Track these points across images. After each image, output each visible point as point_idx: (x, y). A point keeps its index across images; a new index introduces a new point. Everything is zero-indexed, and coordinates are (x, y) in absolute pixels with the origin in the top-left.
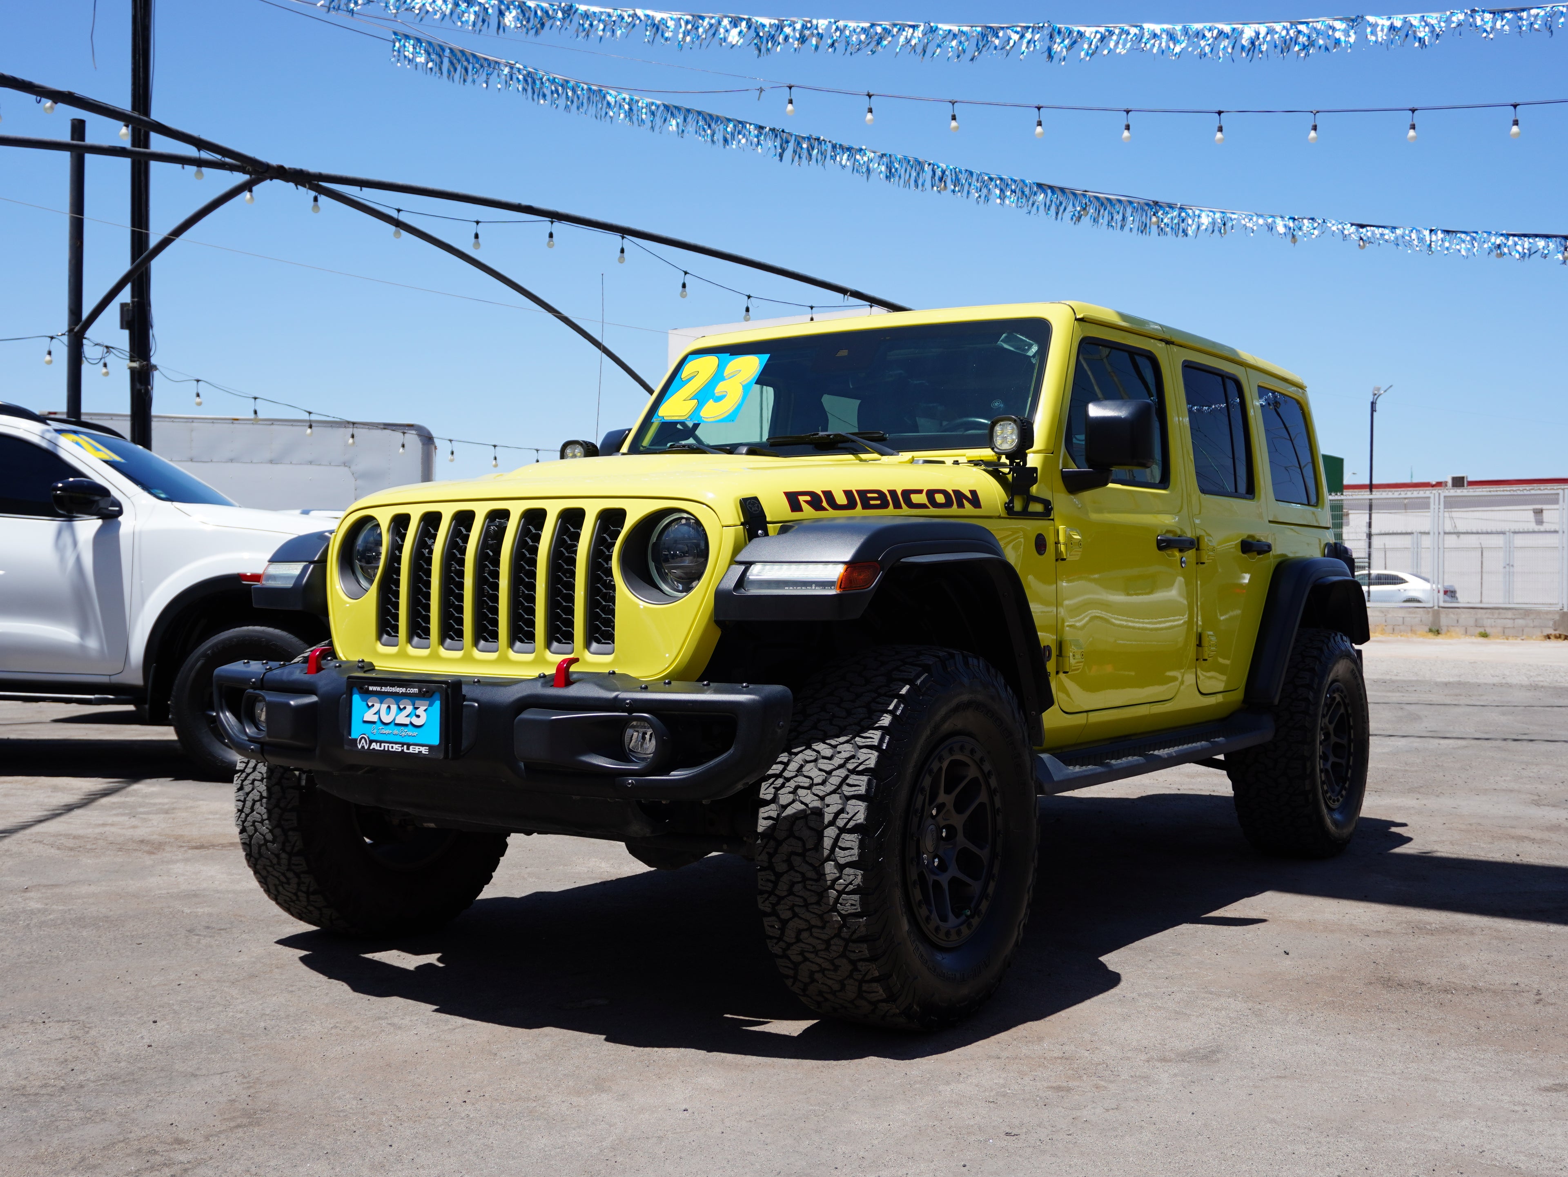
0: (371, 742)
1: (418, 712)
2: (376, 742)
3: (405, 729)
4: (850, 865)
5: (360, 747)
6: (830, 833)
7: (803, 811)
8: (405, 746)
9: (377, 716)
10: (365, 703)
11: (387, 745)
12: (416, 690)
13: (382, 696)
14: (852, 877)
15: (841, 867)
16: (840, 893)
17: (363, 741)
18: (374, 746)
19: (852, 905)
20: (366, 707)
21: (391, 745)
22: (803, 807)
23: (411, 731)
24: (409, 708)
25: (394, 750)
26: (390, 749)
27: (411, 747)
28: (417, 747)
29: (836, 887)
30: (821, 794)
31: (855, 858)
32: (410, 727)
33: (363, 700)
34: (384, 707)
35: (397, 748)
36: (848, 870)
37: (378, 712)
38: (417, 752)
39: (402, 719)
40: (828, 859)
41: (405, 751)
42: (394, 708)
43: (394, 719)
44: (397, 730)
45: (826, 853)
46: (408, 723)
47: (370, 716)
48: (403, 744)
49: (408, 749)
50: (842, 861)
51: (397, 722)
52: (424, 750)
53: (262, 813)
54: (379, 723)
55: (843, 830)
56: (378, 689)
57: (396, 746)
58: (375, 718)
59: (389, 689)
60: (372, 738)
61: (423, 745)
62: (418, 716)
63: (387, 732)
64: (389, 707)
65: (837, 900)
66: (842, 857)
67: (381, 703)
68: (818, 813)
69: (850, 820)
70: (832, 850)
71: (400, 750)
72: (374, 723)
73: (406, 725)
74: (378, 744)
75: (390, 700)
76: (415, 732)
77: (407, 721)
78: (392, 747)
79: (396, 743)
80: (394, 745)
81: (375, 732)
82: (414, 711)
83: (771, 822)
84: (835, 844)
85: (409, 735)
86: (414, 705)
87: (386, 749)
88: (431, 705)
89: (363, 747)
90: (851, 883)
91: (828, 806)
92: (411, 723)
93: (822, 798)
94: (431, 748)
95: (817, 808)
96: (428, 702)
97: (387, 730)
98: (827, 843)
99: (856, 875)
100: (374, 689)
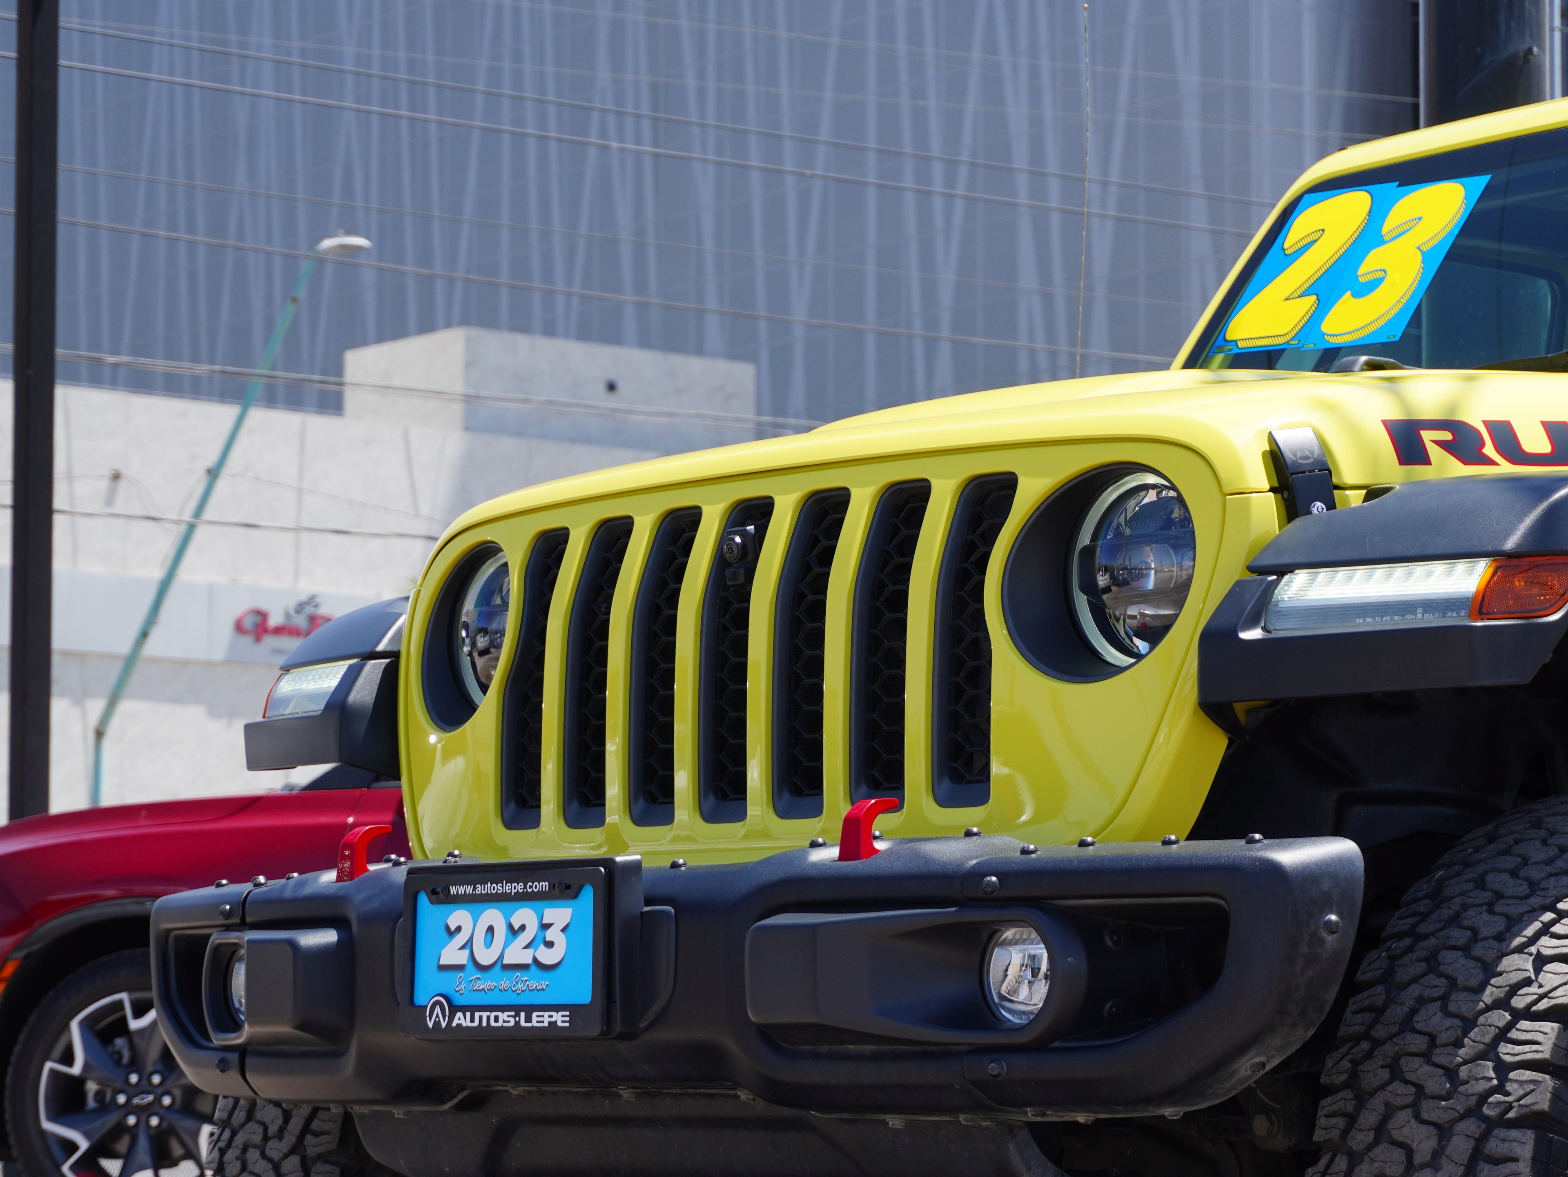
0: (454, 1010)
1: (550, 935)
2: (464, 1009)
3: (523, 975)
5: (430, 1025)
8: (523, 1014)
9: (466, 952)
10: (443, 923)
11: (485, 1015)
12: (544, 885)
13: (476, 905)
17: (438, 1009)
18: (460, 1019)
20: (445, 934)
21: (493, 1015)
23: (535, 979)
24: (532, 927)
25: (500, 1024)
26: (493, 1024)
27: (534, 1015)
28: (547, 1014)
32: (534, 969)
33: (439, 918)
34: (481, 928)
35: (506, 1019)
37: (468, 944)
38: (546, 1024)
39: (516, 953)
41: (523, 1023)
42: (501, 928)
43: (501, 956)
44: (506, 980)
46: (529, 961)
47: (452, 953)
48: (517, 1009)
49: (528, 1019)
51: (506, 961)
52: (560, 1019)
54: (471, 968)
56: (469, 889)
57: (502, 1016)
58: (462, 958)
59: (490, 888)
60: (457, 1002)
61: (557, 1008)
62: (550, 944)
63: (486, 985)
64: (491, 928)
67: (475, 921)
71: (512, 1022)
72: (460, 968)
73: (525, 967)
74: (468, 1014)
75: (492, 911)
76: (544, 979)
77: (526, 958)
78: (496, 1019)
79: (503, 1008)
80: (499, 1014)
81: (463, 990)
82: (541, 933)
85: (531, 987)
86: (541, 917)
87: (484, 1024)
88: (575, 915)
89: (437, 1024)
92: (535, 960)
94: (574, 1010)
96: (570, 911)
97: (486, 982)
100: (461, 890)
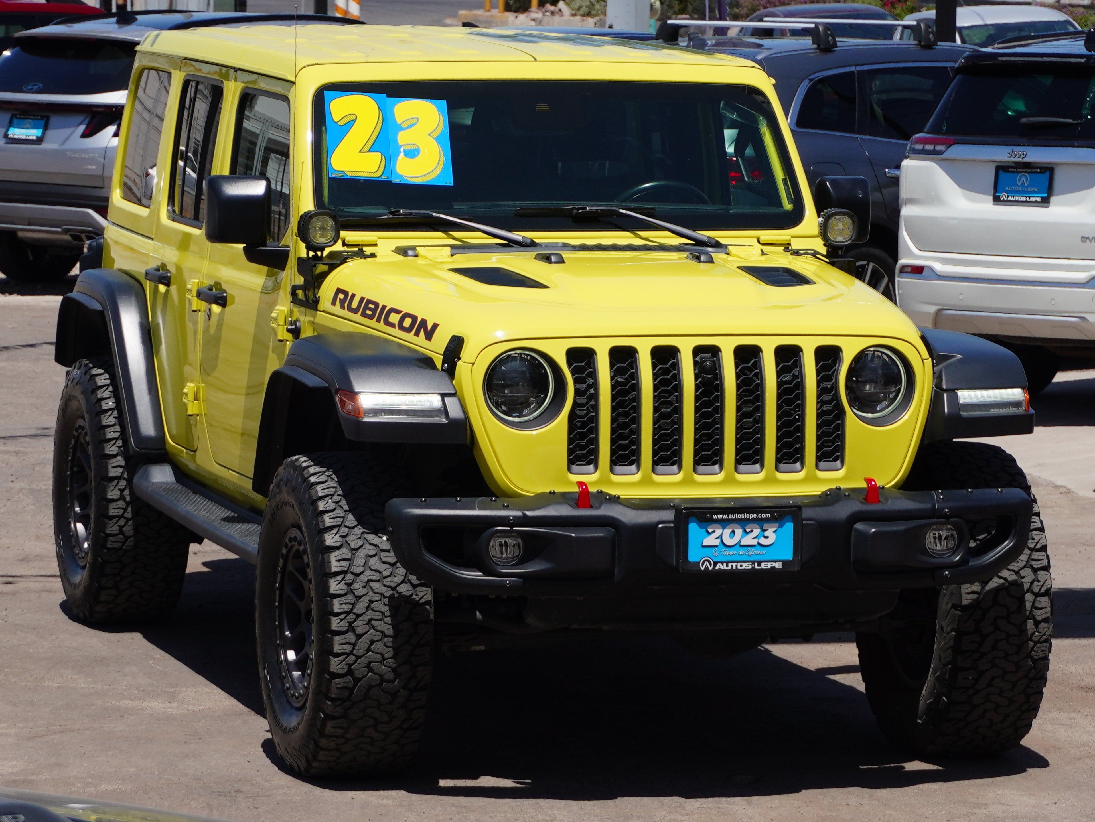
0: (716, 563)
1: (766, 534)
2: (722, 563)
3: (753, 549)
4: (1046, 620)
5: (703, 569)
6: (1029, 597)
7: (1004, 584)
8: (756, 564)
9: (719, 540)
10: (704, 530)
11: (734, 565)
12: (768, 515)
13: (724, 523)
14: (1046, 629)
15: (1037, 623)
16: (1036, 643)
17: (707, 563)
18: (719, 566)
19: (1042, 651)
20: (706, 534)
21: (739, 564)
22: (1002, 581)
23: (758, 550)
24: (757, 531)
25: (743, 567)
26: (739, 567)
27: (763, 564)
29: (1033, 638)
30: (1016, 569)
31: (1048, 615)
32: (758, 547)
33: (701, 528)
34: (727, 532)
35: (748, 566)
36: (1043, 625)
37: (721, 537)
38: (769, 567)
39: (748, 540)
40: (1028, 618)
41: (756, 567)
42: (739, 532)
43: (740, 541)
44: (742, 551)
45: (1028, 613)
47: (710, 540)
48: (753, 562)
50: (1039, 618)
51: (742, 544)
52: (778, 565)
53: (384, 652)
54: (722, 546)
55: (1037, 595)
56: (725, 517)
57: (746, 564)
58: (717, 542)
59: (735, 516)
60: (716, 559)
61: (775, 561)
62: (767, 537)
63: (731, 553)
64: (733, 532)
65: (1032, 649)
66: (1040, 615)
67: (724, 529)
68: (1017, 585)
69: (1042, 586)
70: (1031, 611)
71: (750, 567)
72: (716, 546)
73: (754, 546)
74: (725, 564)
75: (733, 525)
76: (764, 551)
77: (755, 542)
78: (741, 566)
79: (745, 562)
80: (743, 564)
81: (717, 555)
82: (762, 533)
83: (975, 596)
84: (1033, 606)
85: (758, 554)
86: (762, 528)
87: (734, 568)
88: (781, 526)
89: (707, 568)
90: (1044, 634)
91: (1024, 577)
92: (759, 544)
93: (1017, 573)
94: (785, 563)
95: (1016, 581)
96: (777, 525)
98: (1028, 605)
99: (1048, 628)
100: (720, 517)
